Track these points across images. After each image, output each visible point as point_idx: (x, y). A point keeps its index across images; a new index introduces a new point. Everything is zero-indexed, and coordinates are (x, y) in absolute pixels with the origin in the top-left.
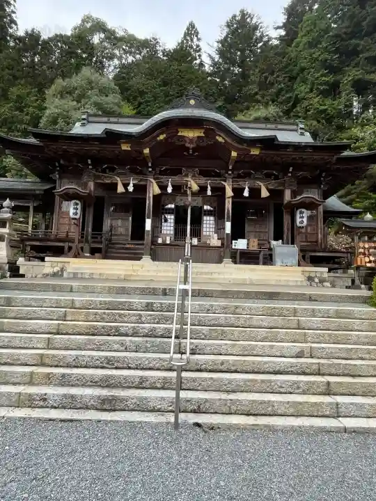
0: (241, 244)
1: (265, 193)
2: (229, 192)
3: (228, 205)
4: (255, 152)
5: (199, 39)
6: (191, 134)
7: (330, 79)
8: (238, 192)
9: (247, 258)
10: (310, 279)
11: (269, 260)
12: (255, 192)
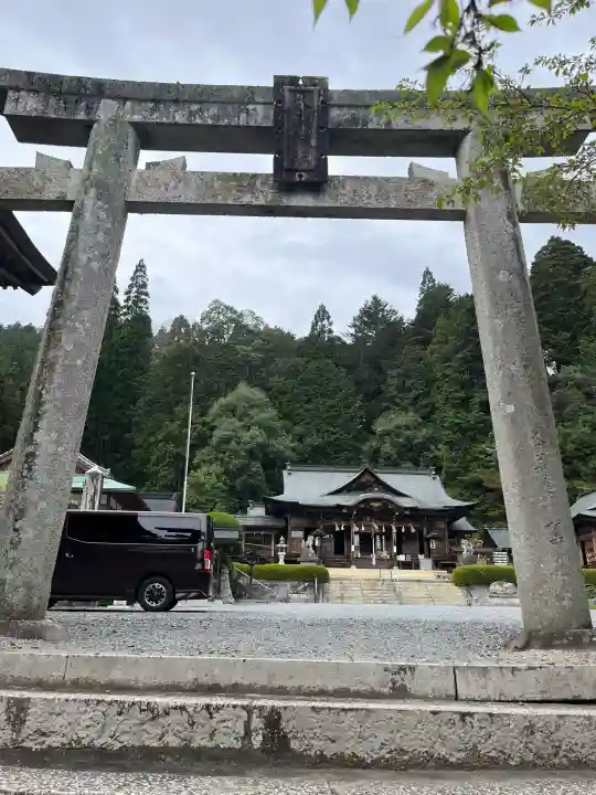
0: (402, 558)
1: (413, 530)
2: (394, 530)
3: (394, 537)
4: (407, 513)
5: (331, 324)
6: (376, 505)
7: (462, 394)
8: (399, 529)
9: (405, 566)
10: (439, 577)
11: (417, 567)
12: (408, 529)
